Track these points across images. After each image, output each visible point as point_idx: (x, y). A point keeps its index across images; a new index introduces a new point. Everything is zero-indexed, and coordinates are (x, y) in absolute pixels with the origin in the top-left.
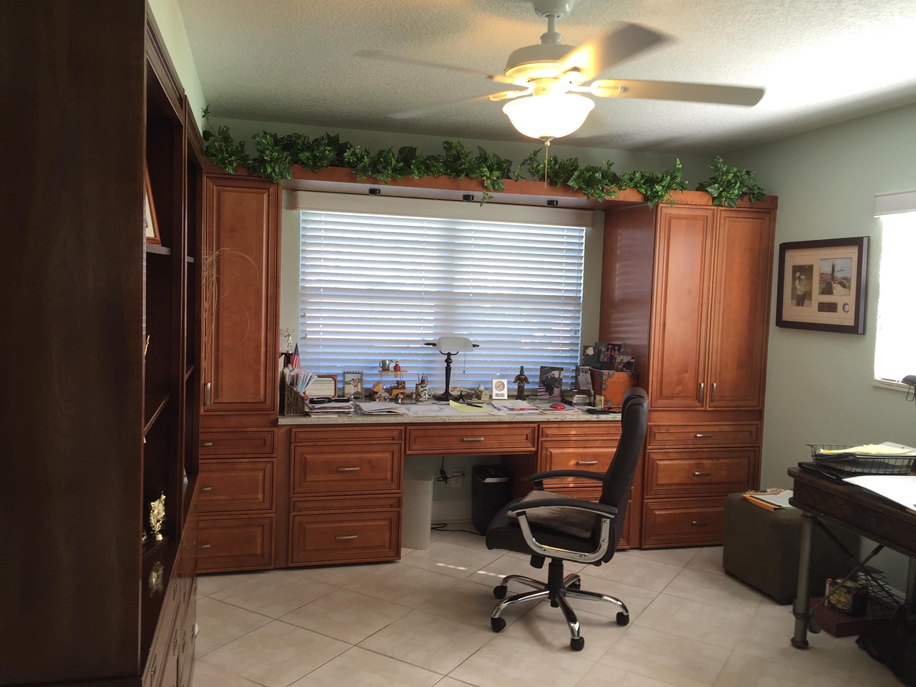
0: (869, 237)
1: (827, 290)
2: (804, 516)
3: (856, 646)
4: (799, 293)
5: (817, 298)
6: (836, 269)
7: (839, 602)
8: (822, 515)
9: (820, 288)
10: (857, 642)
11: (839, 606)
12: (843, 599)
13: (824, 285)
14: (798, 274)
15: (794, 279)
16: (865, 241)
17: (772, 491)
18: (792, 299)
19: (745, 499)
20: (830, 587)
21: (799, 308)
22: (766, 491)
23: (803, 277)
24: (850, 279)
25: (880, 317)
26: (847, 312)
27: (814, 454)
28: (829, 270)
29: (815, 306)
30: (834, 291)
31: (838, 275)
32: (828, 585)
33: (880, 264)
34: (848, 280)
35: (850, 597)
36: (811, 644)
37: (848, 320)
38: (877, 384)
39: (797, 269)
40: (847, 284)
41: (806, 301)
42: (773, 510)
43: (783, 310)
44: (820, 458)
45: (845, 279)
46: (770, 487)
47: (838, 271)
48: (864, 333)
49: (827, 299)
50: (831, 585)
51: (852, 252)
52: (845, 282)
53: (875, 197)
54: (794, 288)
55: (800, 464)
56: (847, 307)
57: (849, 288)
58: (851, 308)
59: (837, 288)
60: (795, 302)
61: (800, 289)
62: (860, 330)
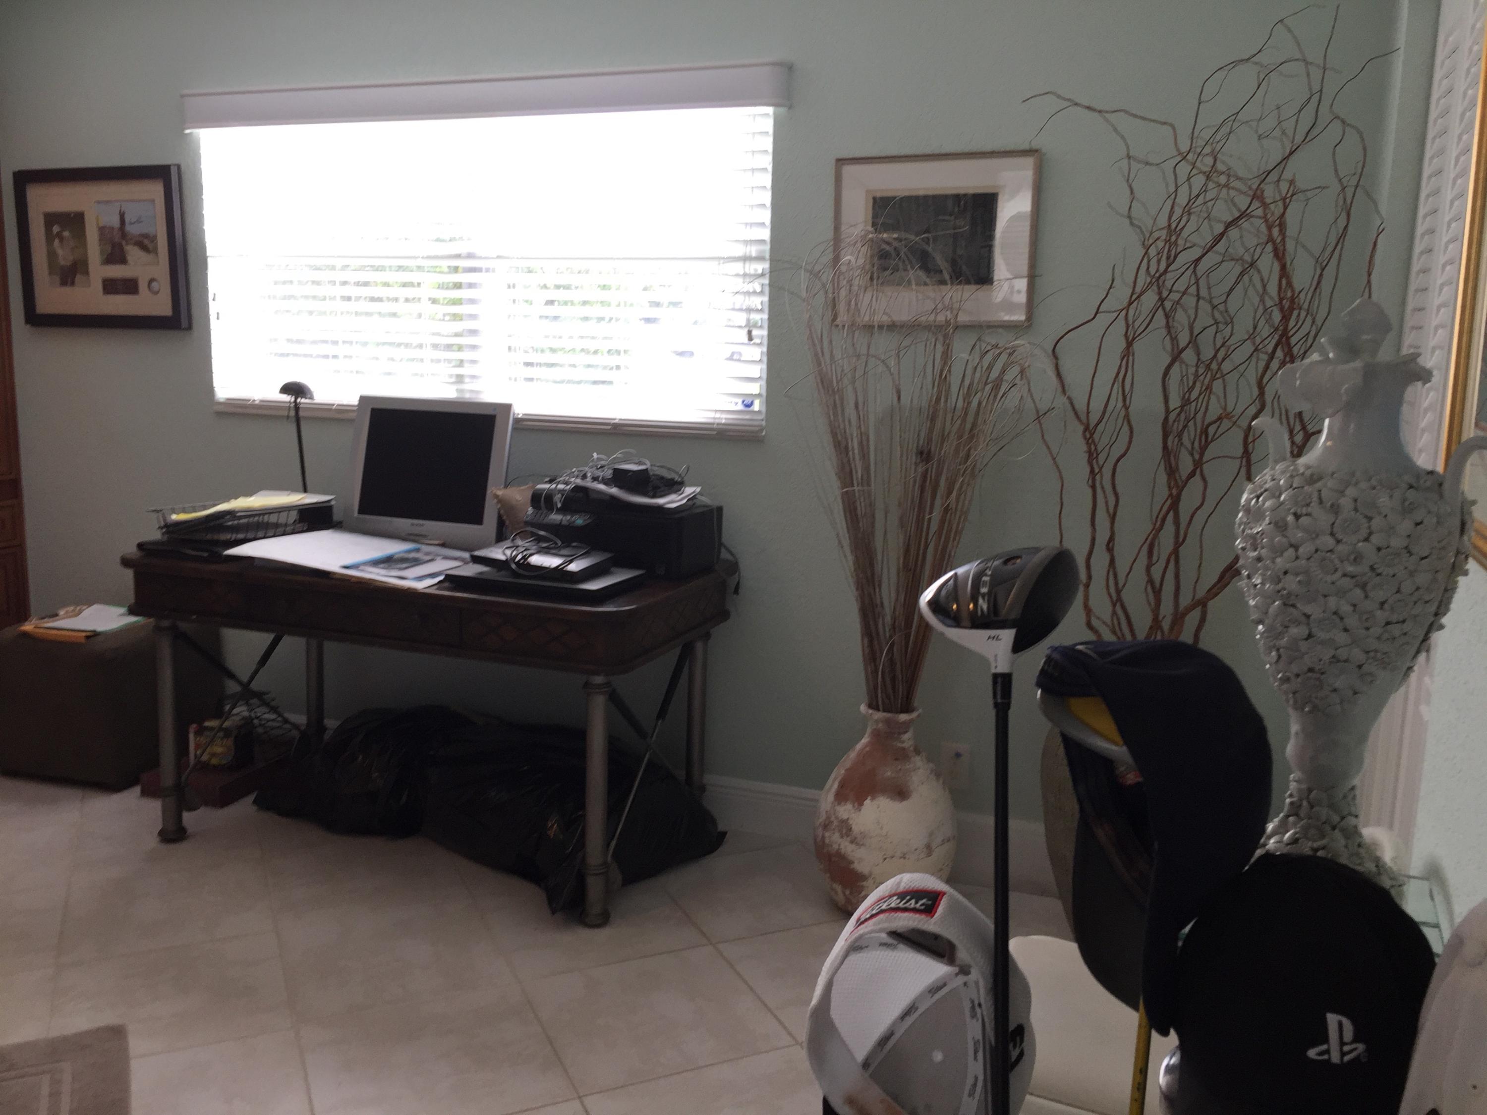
0: (179, 167)
1: (115, 256)
2: (158, 629)
3: (255, 808)
4: (62, 263)
5: (99, 271)
6: (127, 219)
7: (213, 755)
8: (194, 617)
9: (102, 252)
10: (255, 802)
11: (214, 761)
12: (219, 750)
13: (109, 249)
14: (56, 229)
15: (50, 238)
16: (174, 171)
17: (67, 612)
18: (50, 274)
19: (26, 634)
20: (196, 738)
21: (67, 290)
22: (57, 615)
23: (66, 234)
24: (155, 237)
25: (214, 300)
26: (157, 293)
27: (162, 524)
28: (115, 222)
29: (97, 285)
30: (129, 258)
31: (133, 230)
32: (191, 736)
33: (204, 212)
34: (153, 239)
35: (230, 742)
36: (190, 830)
37: (162, 306)
38: (220, 408)
39: (51, 219)
40: (150, 246)
41: (79, 278)
42: (83, 641)
43: (37, 295)
44: (172, 528)
45: (146, 236)
46: (64, 605)
47: (131, 224)
48: (190, 327)
49: (116, 271)
50: (198, 733)
51: (154, 190)
52: (146, 242)
53: (183, 96)
54: (52, 255)
55: (140, 546)
56: (154, 284)
57: (155, 251)
58: (166, 284)
59: (133, 253)
60: (57, 279)
61: (64, 256)
62: (184, 324)
